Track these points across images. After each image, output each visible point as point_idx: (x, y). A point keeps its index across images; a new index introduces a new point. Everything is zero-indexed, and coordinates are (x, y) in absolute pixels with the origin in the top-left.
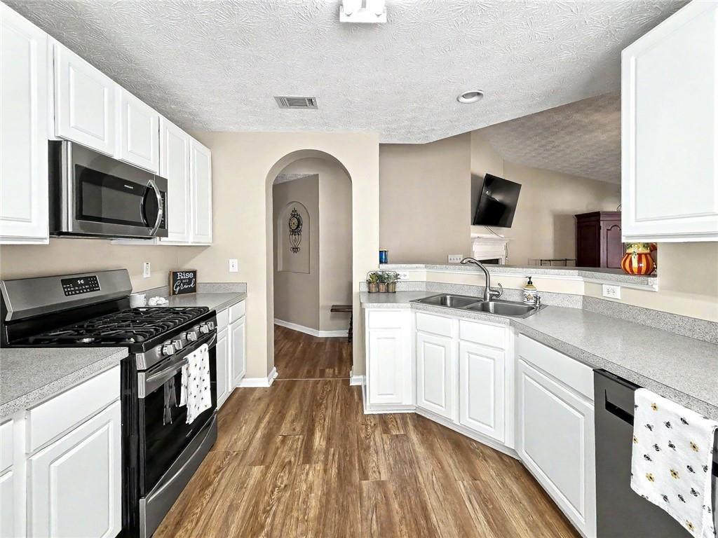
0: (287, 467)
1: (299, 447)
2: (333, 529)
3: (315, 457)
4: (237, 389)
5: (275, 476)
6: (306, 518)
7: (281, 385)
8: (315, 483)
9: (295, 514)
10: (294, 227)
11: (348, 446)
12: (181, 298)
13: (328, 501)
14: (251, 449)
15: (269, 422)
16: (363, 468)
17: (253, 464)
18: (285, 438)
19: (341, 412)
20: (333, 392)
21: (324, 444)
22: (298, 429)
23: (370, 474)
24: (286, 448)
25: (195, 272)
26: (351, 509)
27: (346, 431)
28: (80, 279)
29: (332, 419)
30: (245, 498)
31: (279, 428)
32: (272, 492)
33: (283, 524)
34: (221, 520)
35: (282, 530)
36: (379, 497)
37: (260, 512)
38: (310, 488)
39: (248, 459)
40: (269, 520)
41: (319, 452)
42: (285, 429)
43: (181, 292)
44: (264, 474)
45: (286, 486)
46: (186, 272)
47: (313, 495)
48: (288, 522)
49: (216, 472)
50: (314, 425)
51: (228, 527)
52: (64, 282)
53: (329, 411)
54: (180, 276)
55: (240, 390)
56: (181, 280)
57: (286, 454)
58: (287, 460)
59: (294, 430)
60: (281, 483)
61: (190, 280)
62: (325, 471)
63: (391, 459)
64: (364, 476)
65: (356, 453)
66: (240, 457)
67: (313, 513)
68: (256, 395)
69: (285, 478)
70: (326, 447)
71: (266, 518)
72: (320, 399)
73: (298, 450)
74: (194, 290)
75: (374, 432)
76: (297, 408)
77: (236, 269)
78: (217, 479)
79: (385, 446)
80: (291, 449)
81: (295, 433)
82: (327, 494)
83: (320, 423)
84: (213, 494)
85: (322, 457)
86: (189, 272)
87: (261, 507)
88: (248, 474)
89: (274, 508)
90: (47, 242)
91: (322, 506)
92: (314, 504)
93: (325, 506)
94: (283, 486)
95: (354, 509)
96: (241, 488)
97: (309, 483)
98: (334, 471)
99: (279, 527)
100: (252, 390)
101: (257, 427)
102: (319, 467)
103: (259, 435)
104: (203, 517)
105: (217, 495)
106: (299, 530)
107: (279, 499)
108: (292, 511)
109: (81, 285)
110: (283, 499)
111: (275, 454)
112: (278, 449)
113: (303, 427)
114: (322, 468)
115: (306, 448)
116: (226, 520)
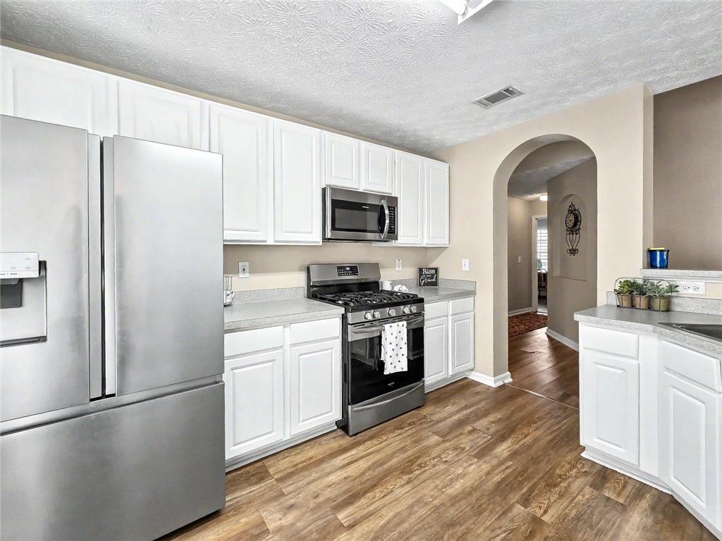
0: (459, 450)
1: (481, 443)
2: (457, 513)
3: (488, 458)
4: (466, 378)
5: (444, 451)
6: (444, 490)
7: (507, 390)
8: (471, 475)
9: (438, 482)
10: (571, 224)
11: (530, 470)
12: (425, 289)
13: (470, 494)
14: (442, 424)
15: (471, 413)
16: (529, 495)
17: (436, 433)
18: (474, 430)
19: (551, 441)
20: (560, 419)
21: (506, 454)
22: (492, 430)
23: (534, 505)
24: (470, 437)
25: (436, 270)
26: (486, 513)
27: (542, 458)
28: (348, 267)
29: (536, 440)
30: (415, 450)
31: (475, 421)
32: (434, 459)
33: (425, 481)
34: (392, 451)
35: (421, 483)
36: (523, 528)
37: (417, 463)
38: (463, 476)
39: (436, 428)
40: (417, 472)
41: (496, 457)
42: (482, 424)
43: (425, 284)
44: (438, 444)
45: (446, 461)
46: (429, 269)
47: (462, 481)
48: (428, 482)
49: (409, 424)
50: (509, 436)
51: (392, 458)
52: (339, 268)
53: (537, 433)
54: (425, 271)
55: (468, 380)
56: (426, 275)
57: (466, 442)
58: (462, 446)
59: (488, 429)
60: (445, 457)
61: (433, 275)
62: (488, 473)
63: (574, 512)
64: (526, 502)
65: (535, 480)
66: (432, 424)
67: (451, 491)
68: (478, 389)
69: (450, 456)
70: (506, 458)
71: (417, 470)
72: (538, 418)
73: (478, 445)
74: (435, 284)
75: (576, 477)
76: (506, 414)
77: (467, 268)
78: (407, 428)
79: (580, 497)
80: (472, 441)
81: (487, 432)
82: (474, 489)
83: (518, 437)
84: (398, 435)
85: (495, 462)
86: (432, 269)
87: (419, 462)
88: (428, 437)
89: (426, 468)
90: (321, 244)
91: (462, 492)
92: (457, 487)
93: (465, 494)
94: (445, 460)
95: (489, 516)
96: (417, 443)
97: (466, 471)
98: (497, 478)
99: (421, 480)
100: (478, 384)
101: (458, 411)
102: (485, 467)
103: (456, 417)
104: (384, 443)
105: (400, 437)
106: (432, 493)
107: (434, 466)
108: (437, 478)
109: (348, 271)
110: (437, 467)
111: (457, 436)
112: (462, 434)
113: (497, 431)
114: (488, 469)
115: (486, 447)
116: (394, 453)
